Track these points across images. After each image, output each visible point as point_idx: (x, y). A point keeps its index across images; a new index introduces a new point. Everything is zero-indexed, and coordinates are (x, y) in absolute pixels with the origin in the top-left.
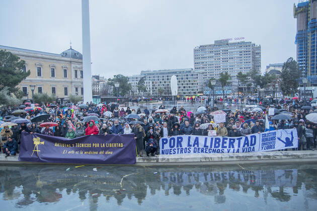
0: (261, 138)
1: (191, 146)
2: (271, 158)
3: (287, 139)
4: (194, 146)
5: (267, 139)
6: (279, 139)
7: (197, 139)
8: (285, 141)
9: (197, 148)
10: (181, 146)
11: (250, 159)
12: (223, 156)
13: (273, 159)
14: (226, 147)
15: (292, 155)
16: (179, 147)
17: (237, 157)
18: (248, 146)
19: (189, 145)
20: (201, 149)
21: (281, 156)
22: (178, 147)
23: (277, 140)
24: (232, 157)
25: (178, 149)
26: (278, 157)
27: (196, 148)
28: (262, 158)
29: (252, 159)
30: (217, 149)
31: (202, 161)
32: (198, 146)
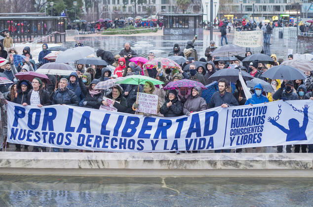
0: (230, 118)
1: (73, 129)
2: (241, 167)
3: (292, 122)
4: (79, 130)
5: (243, 122)
6: (273, 122)
7: (86, 116)
8: (287, 128)
9: (87, 135)
10: (51, 128)
11: (192, 167)
12: (130, 159)
13: (246, 170)
14: (148, 136)
15: (290, 162)
16: (47, 130)
17: (161, 161)
18: (199, 135)
19: (69, 128)
20: (93, 139)
21: (264, 163)
22: (44, 128)
23: (267, 125)
24: (151, 161)
25: (45, 134)
26: (258, 166)
27: (84, 136)
28: (219, 166)
29: (196, 167)
30: (128, 139)
31: (83, 167)
32: (89, 131)
